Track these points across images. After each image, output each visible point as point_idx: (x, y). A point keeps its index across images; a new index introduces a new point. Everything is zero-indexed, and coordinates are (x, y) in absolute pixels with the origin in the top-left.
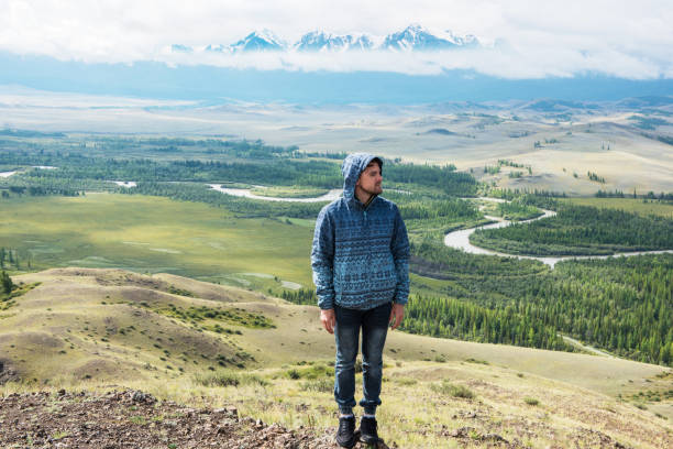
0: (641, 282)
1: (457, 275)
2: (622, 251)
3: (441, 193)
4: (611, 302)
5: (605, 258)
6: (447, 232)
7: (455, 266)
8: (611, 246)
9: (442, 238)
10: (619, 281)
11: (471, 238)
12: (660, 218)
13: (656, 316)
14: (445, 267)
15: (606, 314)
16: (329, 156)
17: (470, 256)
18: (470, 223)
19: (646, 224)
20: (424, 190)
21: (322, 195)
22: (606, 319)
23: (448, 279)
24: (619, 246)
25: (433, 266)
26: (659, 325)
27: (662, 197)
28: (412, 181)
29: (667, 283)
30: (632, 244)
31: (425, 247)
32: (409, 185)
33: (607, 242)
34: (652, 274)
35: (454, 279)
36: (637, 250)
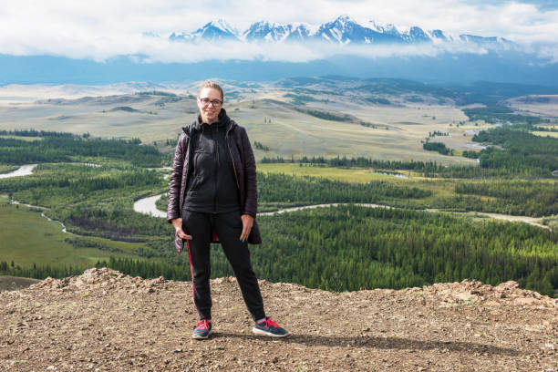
0: (301, 232)
1: (147, 238)
2: (285, 207)
3: (128, 164)
4: (279, 251)
5: (272, 214)
6: (136, 200)
7: (144, 230)
8: (276, 203)
9: (132, 206)
10: (284, 233)
11: (158, 204)
12: (314, 178)
13: (314, 260)
14: (136, 231)
15: (274, 261)
16: (17, 133)
17: (158, 219)
18: (156, 190)
19: (302, 185)
20: (111, 162)
21: (13, 171)
22: (275, 265)
23: (139, 241)
24: (283, 204)
25: (125, 231)
26: (316, 266)
27: (314, 161)
28: (101, 155)
29: (321, 231)
30: (292, 201)
31: (116, 214)
32: (99, 159)
33: (273, 200)
34: (309, 225)
35: (143, 241)
36: (296, 206)
